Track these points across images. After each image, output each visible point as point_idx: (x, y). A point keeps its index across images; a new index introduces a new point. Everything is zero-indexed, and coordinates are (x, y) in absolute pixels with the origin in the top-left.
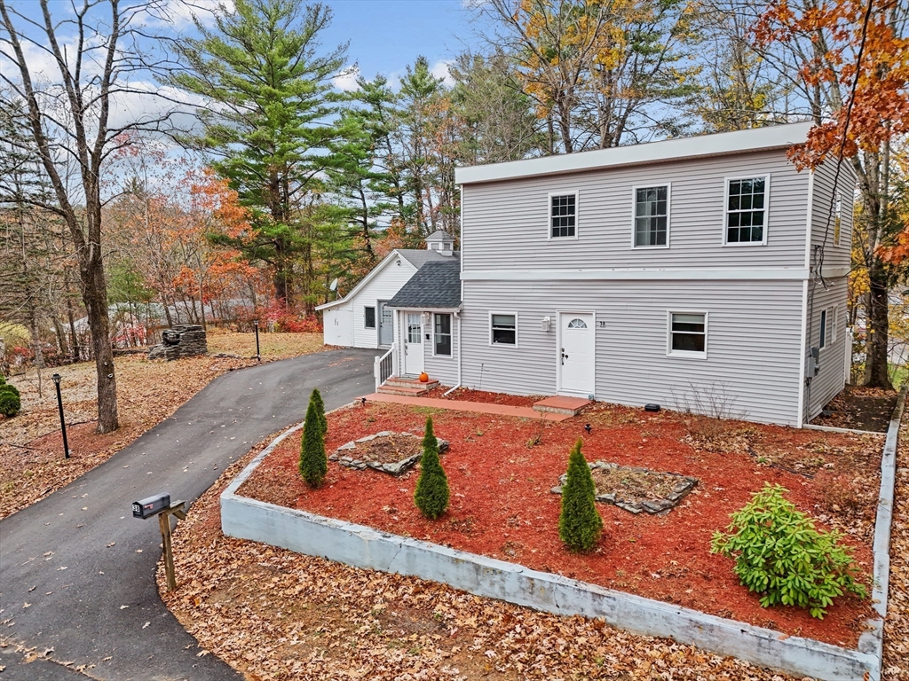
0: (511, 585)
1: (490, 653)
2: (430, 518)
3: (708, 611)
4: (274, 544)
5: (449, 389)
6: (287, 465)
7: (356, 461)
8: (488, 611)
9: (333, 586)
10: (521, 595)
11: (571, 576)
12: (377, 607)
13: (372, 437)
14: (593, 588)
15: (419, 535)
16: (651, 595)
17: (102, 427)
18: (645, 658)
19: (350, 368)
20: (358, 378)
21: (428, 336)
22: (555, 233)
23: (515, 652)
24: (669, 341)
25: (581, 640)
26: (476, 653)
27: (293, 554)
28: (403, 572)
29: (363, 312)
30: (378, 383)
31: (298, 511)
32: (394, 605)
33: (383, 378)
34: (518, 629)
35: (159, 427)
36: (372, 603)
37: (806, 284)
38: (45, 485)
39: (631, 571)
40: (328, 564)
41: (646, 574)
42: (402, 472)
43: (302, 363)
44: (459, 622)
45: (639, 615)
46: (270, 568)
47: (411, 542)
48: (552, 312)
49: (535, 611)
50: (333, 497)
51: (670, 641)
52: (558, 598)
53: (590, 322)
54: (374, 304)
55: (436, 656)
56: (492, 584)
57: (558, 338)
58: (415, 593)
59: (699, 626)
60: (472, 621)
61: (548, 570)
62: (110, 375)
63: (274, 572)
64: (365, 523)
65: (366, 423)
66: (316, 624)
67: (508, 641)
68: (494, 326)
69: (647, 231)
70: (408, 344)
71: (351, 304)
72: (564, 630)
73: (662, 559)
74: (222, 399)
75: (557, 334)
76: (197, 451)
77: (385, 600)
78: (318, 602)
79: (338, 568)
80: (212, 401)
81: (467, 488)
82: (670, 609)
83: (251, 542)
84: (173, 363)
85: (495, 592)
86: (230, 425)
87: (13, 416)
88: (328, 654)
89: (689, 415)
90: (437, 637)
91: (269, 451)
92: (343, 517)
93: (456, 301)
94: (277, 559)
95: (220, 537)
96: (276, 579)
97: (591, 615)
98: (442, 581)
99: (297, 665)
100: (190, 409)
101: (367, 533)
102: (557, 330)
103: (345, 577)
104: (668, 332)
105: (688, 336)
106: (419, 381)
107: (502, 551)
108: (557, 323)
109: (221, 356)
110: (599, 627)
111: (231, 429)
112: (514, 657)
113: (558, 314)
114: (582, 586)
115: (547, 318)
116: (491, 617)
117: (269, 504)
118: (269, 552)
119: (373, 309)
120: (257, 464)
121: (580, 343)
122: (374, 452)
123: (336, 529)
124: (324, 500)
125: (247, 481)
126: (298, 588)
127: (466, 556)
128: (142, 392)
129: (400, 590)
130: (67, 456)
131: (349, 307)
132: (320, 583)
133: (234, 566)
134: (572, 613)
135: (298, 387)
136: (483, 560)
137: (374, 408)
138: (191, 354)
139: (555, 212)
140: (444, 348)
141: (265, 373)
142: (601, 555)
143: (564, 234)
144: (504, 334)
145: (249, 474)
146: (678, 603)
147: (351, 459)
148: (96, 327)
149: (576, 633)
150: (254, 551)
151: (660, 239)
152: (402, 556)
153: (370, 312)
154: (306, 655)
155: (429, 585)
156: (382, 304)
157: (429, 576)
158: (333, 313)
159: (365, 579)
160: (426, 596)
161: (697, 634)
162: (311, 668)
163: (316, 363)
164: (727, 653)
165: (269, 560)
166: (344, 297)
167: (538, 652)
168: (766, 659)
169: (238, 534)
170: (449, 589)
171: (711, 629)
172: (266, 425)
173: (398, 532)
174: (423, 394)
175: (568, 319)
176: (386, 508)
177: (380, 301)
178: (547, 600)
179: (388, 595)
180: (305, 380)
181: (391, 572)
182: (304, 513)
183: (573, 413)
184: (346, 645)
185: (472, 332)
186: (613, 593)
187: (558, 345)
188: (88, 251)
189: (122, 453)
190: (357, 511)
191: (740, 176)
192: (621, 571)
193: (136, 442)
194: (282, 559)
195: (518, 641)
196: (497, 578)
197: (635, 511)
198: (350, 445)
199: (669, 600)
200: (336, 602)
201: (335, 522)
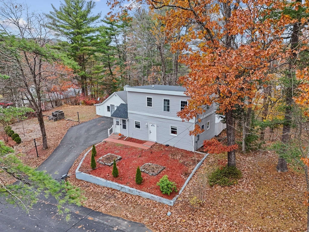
0: (127, 190)
1: (122, 201)
2: (115, 177)
3: (155, 194)
4: (87, 181)
5: (126, 137)
6: (88, 162)
7: (102, 163)
8: (123, 194)
9: (98, 190)
10: (128, 192)
11: (136, 189)
12: (105, 194)
13: (106, 155)
14: (139, 191)
15: (113, 181)
16: (147, 192)
17: (44, 148)
18: (144, 202)
19: (103, 126)
20: (105, 131)
21: (121, 124)
22: (148, 105)
23: (125, 201)
24: (170, 132)
25: (136, 199)
26: (119, 202)
27: (90, 183)
28: (110, 187)
29: (107, 107)
30: (109, 135)
31: (91, 175)
32: (108, 193)
33: (110, 134)
34: (127, 197)
35: (58, 148)
36: (104, 193)
37: (194, 124)
38: (35, 165)
39: (145, 188)
40: (96, 185)
41: (148, 188)
42: (111, 165)
43: (91, 124)
44: (118, 196)
45: (145, 195)
46: (86, 186)
47: (111, 182)
48: (148, 123)
49: (130, 194)
50: (98, 172)
51: (148, 199)
52: (134, 192)
53: (155, 125)
54: (110, 106)
55: (113, 202)
56: (124, 190)
57: (149, 128)
58: (111, 191)
59: (152, 197)
60: (120, 196)
61: (133, 188)
62: (45, 137)
63: (87, 187)
64: (103, 178)
65: (105, 149)
66: (94, 197)
67: (125, 199)
68: (136, 124)
69: (166, 108)
70: (116, 125)
71: (103, 105)
72: (134, 198)
73: (151, 185)
74: (71, 138)
75: (149, 127)
76: (68, 155)
77: (106, 192)
78: (95, 193)
79: (98, 186)
80: (69, 138)
81: (123, 169)
82: (149, 194)
83: (82, 180)
84: (56, 122)
85: (124, 191)
86: (74, 147)
87: (20, 143)
88: (96, 202)
89: (174, 147)
90: (114, 199)
91: (84, 158)
92: (99, 176)
93: (127, 118)
94: (87, 184)
95: (76, 179)
96: (87, 188)
97: (138, 195)
98: (116, 189)
99: (92, 204)
100: (64, 141)
101: (104, 180)
102: (149, 126)
103: (99, 188)
104: (170, 130)
105: (174, 131)
106: (118, 135)
107: (126, 184)
108: (149, 125)
109: (69, 120)
110: (139, 197)
111: (75, 148)
112: (125, 202)
113: (149, 123)
114: (137, 191)
115: (147, 124)
116: (123, 195)
117: (85, 173)
118: (86, 183)
119: (109, 107)
120: (82, 162)
121: (153, 129)
122: (106, 160)
123: (98, 179)
124: (96, 172)
125: (80, 167)
126: (91, 190)
127: (120, 185)
128: (50, 135)
129: (109, 191)
130: (38, 157)
131: (103, 106)
132: (95, 189)
133: (79, 185)
134: (136, 195)
135: (90, 133)
136: (123, 186)
137: (107, 144)
138: (60, 119)
139: (148, 101)
140: (124, 127)
141: (81, 127)
142: (142, 185)
143: (150, 106)
144: (138, 126)
145: (80, 165)
146: (151, 193)
147: (101, 162)
148: (42, 126)
149: (135, 198)
150: (83, 182)
151: (168, 110)
152: (109, 184)
153: (108, 107)
154: (93, 202)
155: (114, 190)
156: (112, 106)
157: (114, 188)
158: (99, 106)
159: (103, 188)
160: (113, 192)
161: (152, 198)
162: (94, 204)
163: (94, 124)
164: (156, 201)
165: (86, 184)
166: (101, 103)
167: (129, 201)
168: (160, 201)
169: (79, 178)
170: (117, 190)
171: (154, 197)
172: (83, 147)
173: (109, 180)
174: (120, 139)
175: (151, 124)
176: (107, 174)
177: (111, 105)
178: (132, 192)
179: (107, 191)
180: (91, 131)
181: (108, 187)
182: (92, 176)
183: (150, 147)
184: (99, 201)
185: (131, 125)
186: (142, 192)
187: (149, 130)
188: (39, 109)
189: (51, 156)
190: (102, 175)
191: (183, 100)
192: (144, 188)
193: (53, 153)
194: (88, 184)
195: (126, 199)
196: (125, 189)
197: (151, 175)
198: (101, 158)
199: (149, 193)
200: (98, 193)
201: (98, 178)
